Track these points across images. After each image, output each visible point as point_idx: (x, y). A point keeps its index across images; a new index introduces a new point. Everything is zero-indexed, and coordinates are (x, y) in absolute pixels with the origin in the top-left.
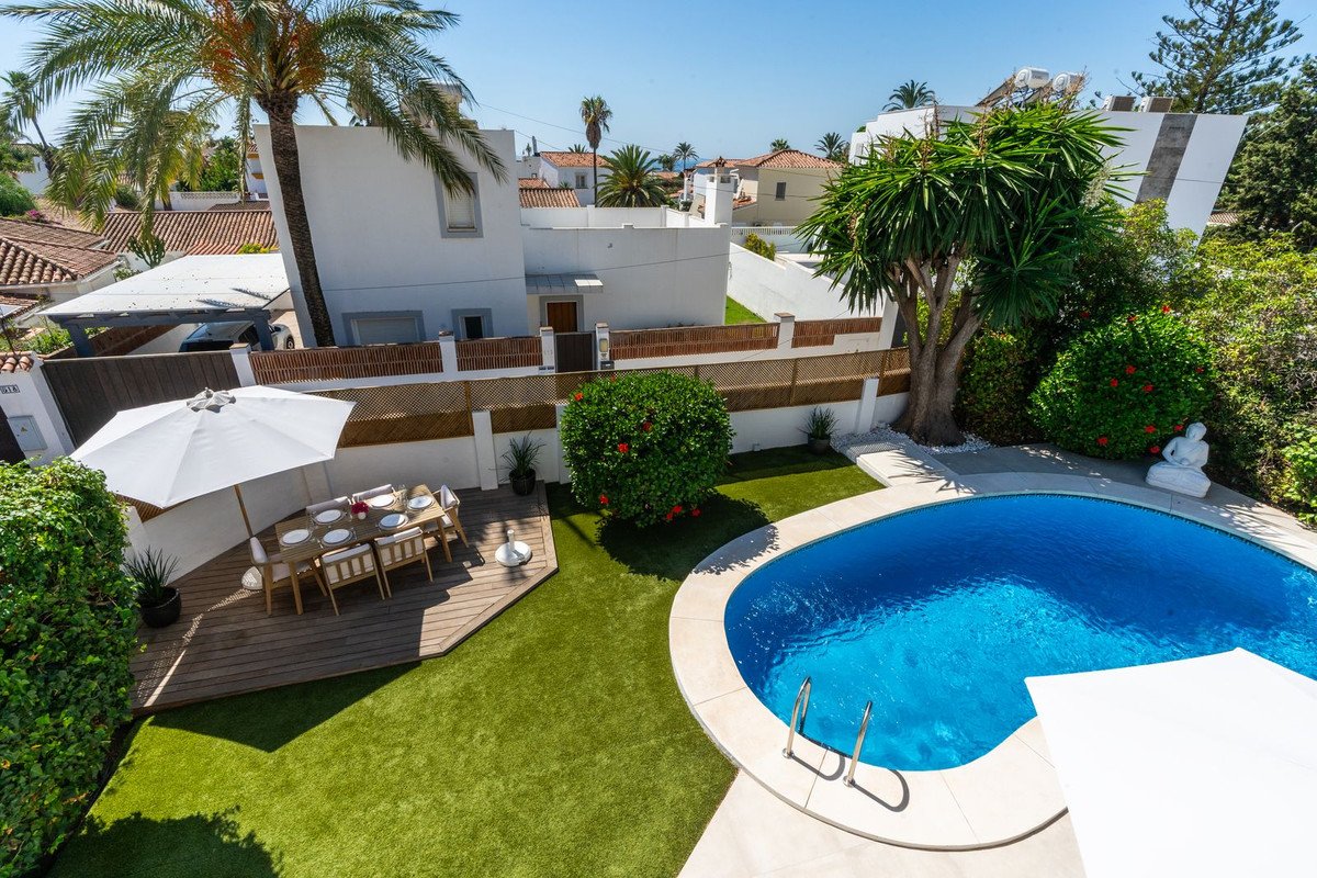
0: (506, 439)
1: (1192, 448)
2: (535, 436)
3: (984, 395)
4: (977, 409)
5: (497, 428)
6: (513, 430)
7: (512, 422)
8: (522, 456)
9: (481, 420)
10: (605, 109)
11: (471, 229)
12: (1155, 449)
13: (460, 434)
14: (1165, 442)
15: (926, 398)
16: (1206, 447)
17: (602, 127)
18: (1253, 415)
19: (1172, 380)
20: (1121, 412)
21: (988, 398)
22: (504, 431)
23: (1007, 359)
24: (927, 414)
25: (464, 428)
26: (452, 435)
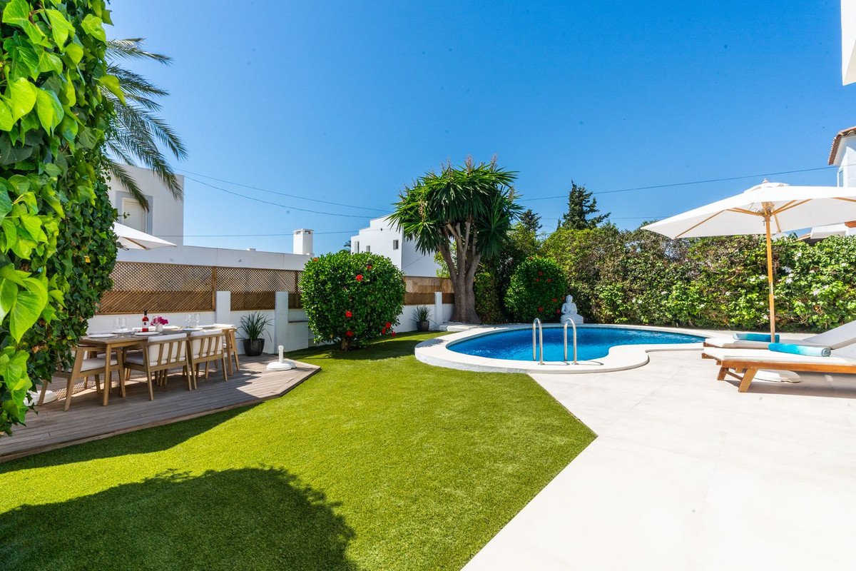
0: (239, 316)
1: (570, 308)
5: (233, 307)
7: (244, 302)
13: (204, 309)
14: (561, 306)
16: (574, 305)
18: (583, 291)
19: (555, 276)
20: (543, 292)
22: (238, 309)
24: (466, 310)
25: (208, 304)
26: (197, 309)
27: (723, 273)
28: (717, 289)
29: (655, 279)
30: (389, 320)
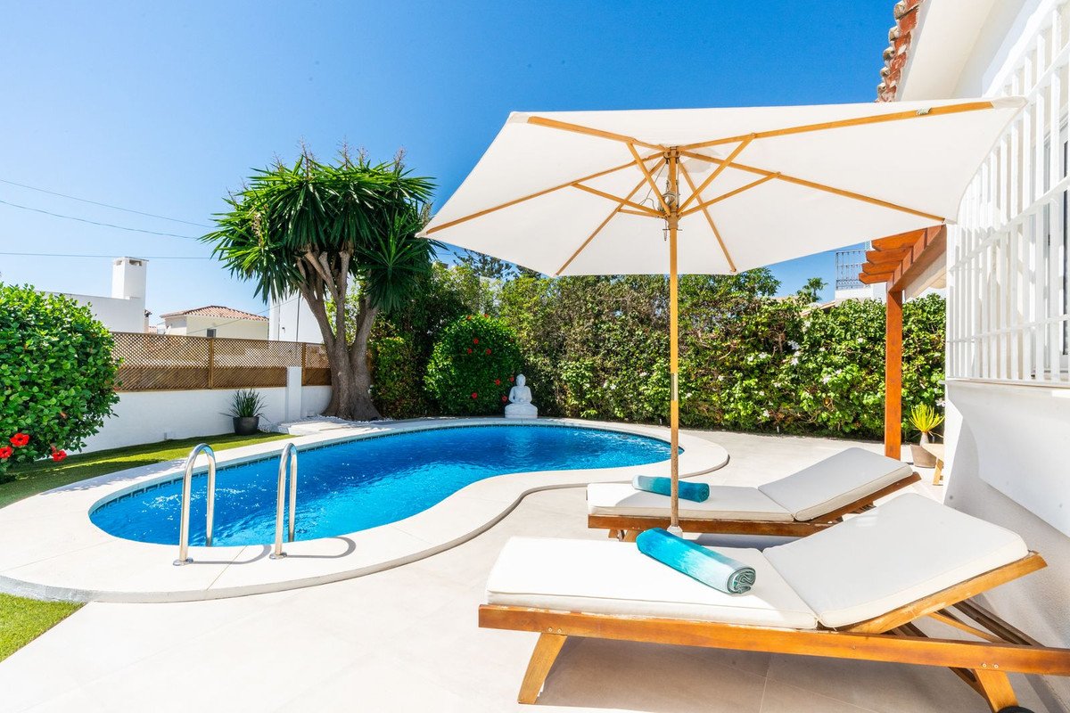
1: (521, 393)
3: (392, 384)
4: (389, 397)
12: (504, 399)
14: (508, 391)
15: (346, 382)
16: (528, 389)
18: (544, 368)
19: (499, 346)
20: (479, 370)
21: (396, 387)
23: (402, 354)
24: (350, 396)
27: (715, 348)
28: (708, 372)
29: (633, 355)
30: (29, 427)
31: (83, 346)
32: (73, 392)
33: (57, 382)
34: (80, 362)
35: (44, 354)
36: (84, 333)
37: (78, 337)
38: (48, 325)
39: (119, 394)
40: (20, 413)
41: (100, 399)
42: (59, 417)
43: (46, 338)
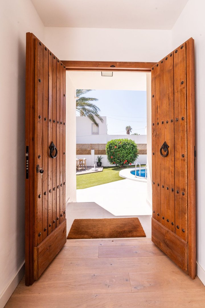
0: (97, 156)
2: (102, 156)
5: (95, 154)
6: (98, 154)
7: (98, 153)
8: (99, 159)
9: (93, 152)
10: (131, 128)
11: (97, 133)
13: (89, 154)
17: (130, 132)
22: (97, 154)
25: (89, 153)
26: (87, 154)
30: (127, 159)
31: (133, 147)
32: (131, 154)
33: (130, 153)
34: (132, 150)
35: (128, 149)
36: (133, 145)
37: (132, 146)
38: (129, 144)
39: (138, 155)
40: (126, 157)
41: (135, 156)
42: (130, 158)
43: (128, 146)
